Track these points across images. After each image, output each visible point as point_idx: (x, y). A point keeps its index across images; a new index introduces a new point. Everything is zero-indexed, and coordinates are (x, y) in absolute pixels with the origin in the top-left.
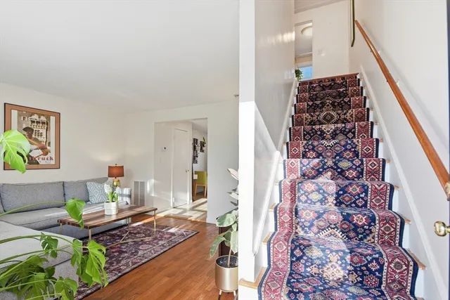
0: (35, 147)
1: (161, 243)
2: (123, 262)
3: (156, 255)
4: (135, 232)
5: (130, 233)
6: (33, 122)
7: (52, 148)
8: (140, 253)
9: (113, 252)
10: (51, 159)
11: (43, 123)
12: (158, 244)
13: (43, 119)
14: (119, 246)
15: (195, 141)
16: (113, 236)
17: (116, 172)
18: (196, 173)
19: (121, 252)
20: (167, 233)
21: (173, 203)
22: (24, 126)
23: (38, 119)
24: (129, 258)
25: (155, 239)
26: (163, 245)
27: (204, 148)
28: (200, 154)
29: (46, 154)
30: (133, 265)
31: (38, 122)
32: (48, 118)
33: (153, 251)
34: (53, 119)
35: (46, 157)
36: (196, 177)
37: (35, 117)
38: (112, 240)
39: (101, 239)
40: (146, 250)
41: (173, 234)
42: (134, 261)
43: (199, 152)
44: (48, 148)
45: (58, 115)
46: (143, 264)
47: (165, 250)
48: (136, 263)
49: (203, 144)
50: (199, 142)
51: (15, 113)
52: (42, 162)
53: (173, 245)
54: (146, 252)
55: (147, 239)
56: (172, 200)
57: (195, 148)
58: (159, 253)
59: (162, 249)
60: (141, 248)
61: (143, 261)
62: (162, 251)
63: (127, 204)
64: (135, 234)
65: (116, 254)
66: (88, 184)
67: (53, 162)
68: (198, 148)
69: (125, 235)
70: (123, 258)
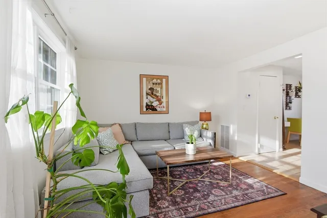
0: (155, 100)
1: (235, 193)
2: (193, 203)
3: (225, 207)
4: (215, 171)
5: (210, 171)
6: (153, 84)
7: (164, 100)
8: (211, 198)
9: (190, 188)
10: (164, 107)
11: (159, 84)
12: (231, 193)
13: (159, 81)
14: (197, 182)
15: (289, 87)
16: (196, 170)
17: (206, 117)
18: (289, 120)
19: (196, 190)
20: (245, 183)
21: (259, 149)
22: (149, 87)
23: (156, 82)
24: (199, 199)
25: (231, 185)
26: (236, 197)
27: (300, 94)
28: (295, 101)
29: (161, 104)
30: (199, 210)
31: (156, 84)
32: (162, 81)
33: (223, 201)
34: (164, 80)
35: (161, 106)
36: (288, 124)
37: (155, 81)
38: (194, 174)
39: (187, 170)
40: (217, 196)
41: (251, 186)
42: (202, 206)
43: (293, 97)
44: (162, 100)
45: (167, 77)
46: (209, 213)
47: (237, 204)
48: (203, 209)
49: (299, 89)
50: (293, 87)
51: (144, 79)
52: (159, 109)
53: (247, 201)
54: (216, 198)
55: (223, 183)
56: (257, 146)
57: (287, 94)
58: (229, 206)
59: (233, 202)
60: (213, 192)
61: (210, 210)
62: (233, 205)
63: (210, 145)
64: (214, 174)
65: (191, 190)
66: (184, 125)
67: (164, 109)
68: (292, 94)
69: (205, 172)
70: (195, 197)
